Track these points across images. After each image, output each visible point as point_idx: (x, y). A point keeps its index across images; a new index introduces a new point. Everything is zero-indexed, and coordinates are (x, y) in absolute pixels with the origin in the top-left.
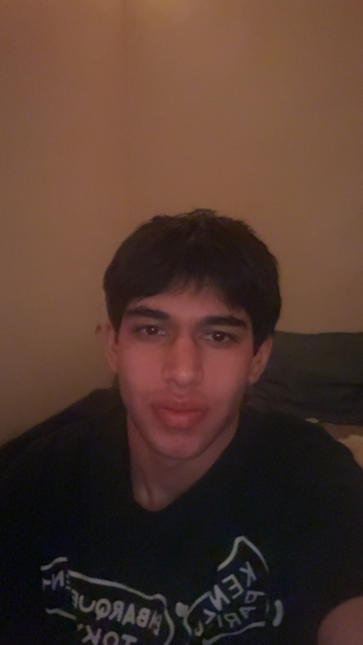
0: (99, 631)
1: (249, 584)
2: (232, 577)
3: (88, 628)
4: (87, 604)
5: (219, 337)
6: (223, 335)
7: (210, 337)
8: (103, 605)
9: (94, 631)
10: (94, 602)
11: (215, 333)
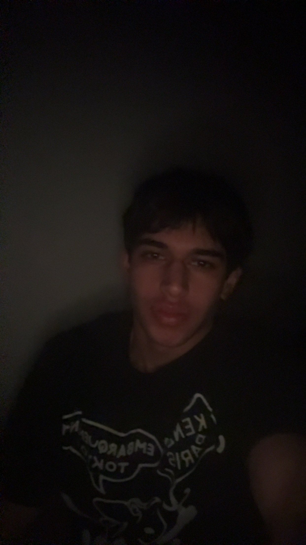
0: (102, 461)
1: (200, 430)
2: (188, 419)
3: (95, 458)
4: (94, 442)
5: (203, 265)
6: (205, 262)
7: (196, 264)
8: (103, 445)
9: (99, 460)
10: (97, 442)
11: (199, 261)
